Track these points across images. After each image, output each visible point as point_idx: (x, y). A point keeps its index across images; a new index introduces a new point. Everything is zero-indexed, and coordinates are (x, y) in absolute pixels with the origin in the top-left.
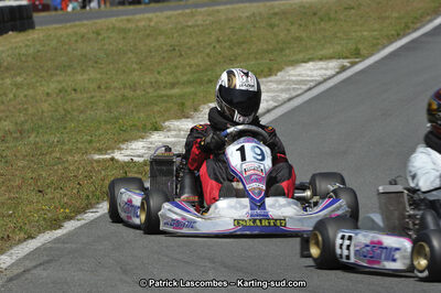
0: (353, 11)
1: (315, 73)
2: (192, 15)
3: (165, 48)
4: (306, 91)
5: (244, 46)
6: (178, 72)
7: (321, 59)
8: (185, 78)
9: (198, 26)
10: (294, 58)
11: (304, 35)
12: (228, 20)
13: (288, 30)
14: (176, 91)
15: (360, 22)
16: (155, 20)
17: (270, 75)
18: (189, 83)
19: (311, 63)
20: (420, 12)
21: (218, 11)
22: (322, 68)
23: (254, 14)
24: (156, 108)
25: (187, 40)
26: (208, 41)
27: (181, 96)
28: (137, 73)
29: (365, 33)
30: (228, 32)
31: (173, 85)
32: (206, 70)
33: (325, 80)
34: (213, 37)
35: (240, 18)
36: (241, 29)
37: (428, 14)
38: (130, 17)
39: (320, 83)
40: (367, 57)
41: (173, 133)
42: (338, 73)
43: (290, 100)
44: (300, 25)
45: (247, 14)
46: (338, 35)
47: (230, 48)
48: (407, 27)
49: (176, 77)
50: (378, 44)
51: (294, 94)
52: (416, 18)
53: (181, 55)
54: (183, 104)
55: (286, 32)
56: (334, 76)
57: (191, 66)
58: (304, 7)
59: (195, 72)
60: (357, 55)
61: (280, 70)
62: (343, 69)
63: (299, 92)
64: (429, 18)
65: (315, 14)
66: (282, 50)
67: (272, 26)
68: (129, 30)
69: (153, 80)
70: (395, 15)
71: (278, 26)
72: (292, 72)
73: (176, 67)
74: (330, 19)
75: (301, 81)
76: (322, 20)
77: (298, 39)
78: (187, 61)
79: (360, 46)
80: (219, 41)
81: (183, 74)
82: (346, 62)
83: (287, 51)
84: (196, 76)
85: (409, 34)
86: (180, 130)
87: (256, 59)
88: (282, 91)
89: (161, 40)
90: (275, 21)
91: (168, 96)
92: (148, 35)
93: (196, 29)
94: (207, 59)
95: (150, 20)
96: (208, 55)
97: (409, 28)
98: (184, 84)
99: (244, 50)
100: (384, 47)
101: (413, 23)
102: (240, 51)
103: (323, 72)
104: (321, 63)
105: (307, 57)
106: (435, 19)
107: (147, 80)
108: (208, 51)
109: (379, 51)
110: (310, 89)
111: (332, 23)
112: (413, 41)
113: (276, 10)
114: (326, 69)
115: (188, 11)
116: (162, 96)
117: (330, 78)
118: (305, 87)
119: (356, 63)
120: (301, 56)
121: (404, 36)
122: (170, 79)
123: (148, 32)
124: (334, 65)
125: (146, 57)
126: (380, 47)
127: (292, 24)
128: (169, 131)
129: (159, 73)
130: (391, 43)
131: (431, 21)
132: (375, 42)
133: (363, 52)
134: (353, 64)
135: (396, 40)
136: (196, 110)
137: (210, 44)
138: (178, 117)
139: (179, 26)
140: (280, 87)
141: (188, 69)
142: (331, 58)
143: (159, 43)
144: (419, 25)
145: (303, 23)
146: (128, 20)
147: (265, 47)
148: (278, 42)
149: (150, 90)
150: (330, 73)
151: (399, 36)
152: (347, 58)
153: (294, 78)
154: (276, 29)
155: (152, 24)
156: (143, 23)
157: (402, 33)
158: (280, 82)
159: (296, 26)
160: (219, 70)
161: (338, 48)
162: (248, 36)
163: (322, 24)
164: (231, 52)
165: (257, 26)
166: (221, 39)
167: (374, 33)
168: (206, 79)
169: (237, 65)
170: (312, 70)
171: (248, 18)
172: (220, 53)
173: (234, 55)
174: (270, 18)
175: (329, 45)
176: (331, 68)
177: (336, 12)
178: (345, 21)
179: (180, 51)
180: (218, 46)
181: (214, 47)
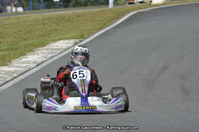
0: (80, 18)
1: (63, 45)
2: (8, 19)
4: (60, 53)
5: (32, 33)
6: (2, 45)
7: (66, 39)
8: (5, 48)
9: (10, 24)
10: (54, 39)
11: (59, 28)
12: (24, 21)
13: (52, 26)
15: (84, 22)
17: (43, 46)
18: (7, 50)
19: (62, 41)
20: (110, 18)
21: (20, 17)
22: (66, 43)
23: (36, 19)
25: (5, 30)
26: (15, 31)
27: (3, 56)
29: (86, 27)
30: (24, 27)
32: (15, 44)
33: (68, 49)
34: (18, 29)
35: (30, 20)
36: (30, 25)
37: (114, 19)
39: (66, 50)
40: (87, 38)
42: (74, 45)
43: (52, 57)
44: (57, 24)
46: (74, 28)
47: (25, 34)
48: (105, 25)
50: (92, 32)
51: (54, 55)
52: (108, 21)
53: (3, 37)
54: (4, 59)
55: (50, 27)
56: (72, 47)
57: (7, 42)
58: (59, 16)
59: (9, 45)
60: (82, 37)
61: (48, 44)
62: (76, 43)
63: (56, 54)
64: (114, 21)
65: (63, 19)
66: (49, 35)
67: (44, 24)
70: (99, 19)
71: (47, 24)
72: (53, 45)
73: (1, 43)
74: (70, 21)
75: (57, 49)
76: (66, 21)
77: (56, 30)
78: (6, 40)
79: (84, 33)
80: (20, 31)
81: (4, 46)
82: (77, 41)
83: (51, 36)
84: (10, 46)
85: (105, 28)
86: (2, 71)
87: (37, 39)
88: (49, 53)
90: (45, 22)
94: (14, 39)
96: (15, 37)
98: (4, 50)
99: (31, 35)
100: (94, 33)
101: (108, 23)
102: (30, 36)
103: (67, 45)
104: (66, 41)
105: (60, 38)
106: (117, 21)
108: (15, 35)
109: (92, 35)
110: (61, 52)
111: (71, 23)
112: (108, 31)
113: (46, 17)
114: (68, 44)
115: (6, 17)
117: (70, 48)
118: (59, 52)
119: (82, 41)
120: (57, 38)
121: (103, 28)
124: (72, 41)
127: (53, 23)
130: (97, 32)
132: (90, 31)
133: (85, 36)
134: (80, 41)
135: (100, 31)
136: (10, 62)
137: (16, 32)
138: (1, 65)
139: (2, 24)
140: (48, 51)
142: (70, 38)
144: (110, 24)
145: (58, 23)
147: (41, 33)
148: (47, 32)
150: (70, 45)
151: (101, 29)
152: (78, 38)
153: (54, 48)
154: (46, 26)
158: (48, 50)
159: (55, 24)
160: (20, 44)
161: (74, 34)
162: (33, 28)
163: (67, 23)
164: (25, 36)
165: (38, 24)
166: (21, 30)
167: (90, 27)
168: (14, 48)
169: (28, 42)
170: (62, 44)
171: (33, 20)
172: (20, 37)
173: (27, 37)
174: (43, 21)
175: (69, 33)
176: (71, 43)
177: (73, 18)
178: (77, 22)
179: (2, 35)
180: (20, 33)
181: (18, 34)
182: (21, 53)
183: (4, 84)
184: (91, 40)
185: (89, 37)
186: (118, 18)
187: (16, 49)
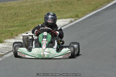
3: (13, 13)
5: (40, 13)
6: (15, 22)
7: (65, 18)
8: (17, 24)
9: (26, 6)
11: (61, 10)
12: (37, 4)
13: (56, 8)
14: (12, 29)
15: (81, 5)
16: (13, 4)
18: (18, 26)
20: (102, 2)
22: (64, 21)
23: (46, 2)
24: (4, 35)
25: (21, 11)
26: (28, 11)
27: (14, 31)
28: (2, 22)
29: (82, 9)
30: (35, 8)
31: (12, 27)
32: (25, 22)
33: (64, 26)
34: (30, 10)
35: (41, 3)
36: (40, 7)
37: (105, 3)
38: (5, 3)
40: (80, 18)
41: (7, 44)
42: (69, 23)
44: (61, 6)
45: (44, 2)
46: (73, 10)
48: (97, 7)
49: (14, 24)
50: (86, 13)
52: (101, 4)
53: (18, 16)
55: (55, 8)
56: (68, 24)
57: (20, 20)
59: (21, 22)
60: (77, 17)
62: (72, 22)
64: (105, 4)
65: (67, 2)
67: (51, 6)
68: (2, 7)
69: (6, 25)
70: (94, 3)
71: (53, 6)
73: (15, 20)
74: (71, 4)
76: (68, 4)
77: (59, 11)
79: (79, 14)
82: (73, 19)
84: (21, 24)
85: (97, 10)
86: (9, 43)
89: (12, 10)
90: (52, 4)
91: (9, 31)
92: (8, 9)
93: (25, 7)
94: (26, 18)
95: (11, 4)
96: (27, 16)
97: (97, 8)
98: (16, 26)
99: (39, 15)
100: (88, 14)
101: (99, 6)
102: (38, 15)
103: (64, 23)
104: (64, 19)
105: (60, 17)
106: (107, 5)
107: (4, 25)
108: (27, 15)
111: (72, 5)
112: (98, 12)
114: (65, 22)
116: (7, 31)
117: (66, 25)
119: (76, 20)
121: (96, 10)
122: (12, 24)
123: (8, 8)
124: (69, 20)
125: (6, 17)
126: (86, 14)
127: (58, 5)
128: (6, 43)
129: (9, 22)
130: (91, 13)
131: (106, 5)
133: (80, 16)
134: (75, 20)
135: (92, 12)
136: (17, 36)
138: (10, 38)
139: (20, 6)
141: (19, 21)
142: (68, 18)
143: (11, 12)
144: (101, 7)
145: (61, 5)
146: (4, 4)
149: (4, 28)
150: (66, 23)
151: (93, 10)
152: (74, 18)
154: (52, 7)
155: (12, 5)
156: (9, 5)
157: (95, 9)
159: (59, 6)
160: (29, 22)
161: (71, 14)
162: (42, 10)
163: (68, 6)
164: (34, 15)
165: (46, 6)
166: (32, 11)
167: (85, 9)
168: (24, 25)
169: (35, 20)
170: (60, 22)
171: (44, 3)
172: (31, 16)
173: (36, 17)
174: (51, 4)
175: (69, 13)
176: (67, 21)
177: (74, 2)
178: (76, 5)
179: (18, 15)
180: (31, 13)
181: (29, 13)
182: (27, 29)
183: (8, 53)
184: (84, 20)
185: (83, 17)
186: (108, 3)
187: (25, 26)
